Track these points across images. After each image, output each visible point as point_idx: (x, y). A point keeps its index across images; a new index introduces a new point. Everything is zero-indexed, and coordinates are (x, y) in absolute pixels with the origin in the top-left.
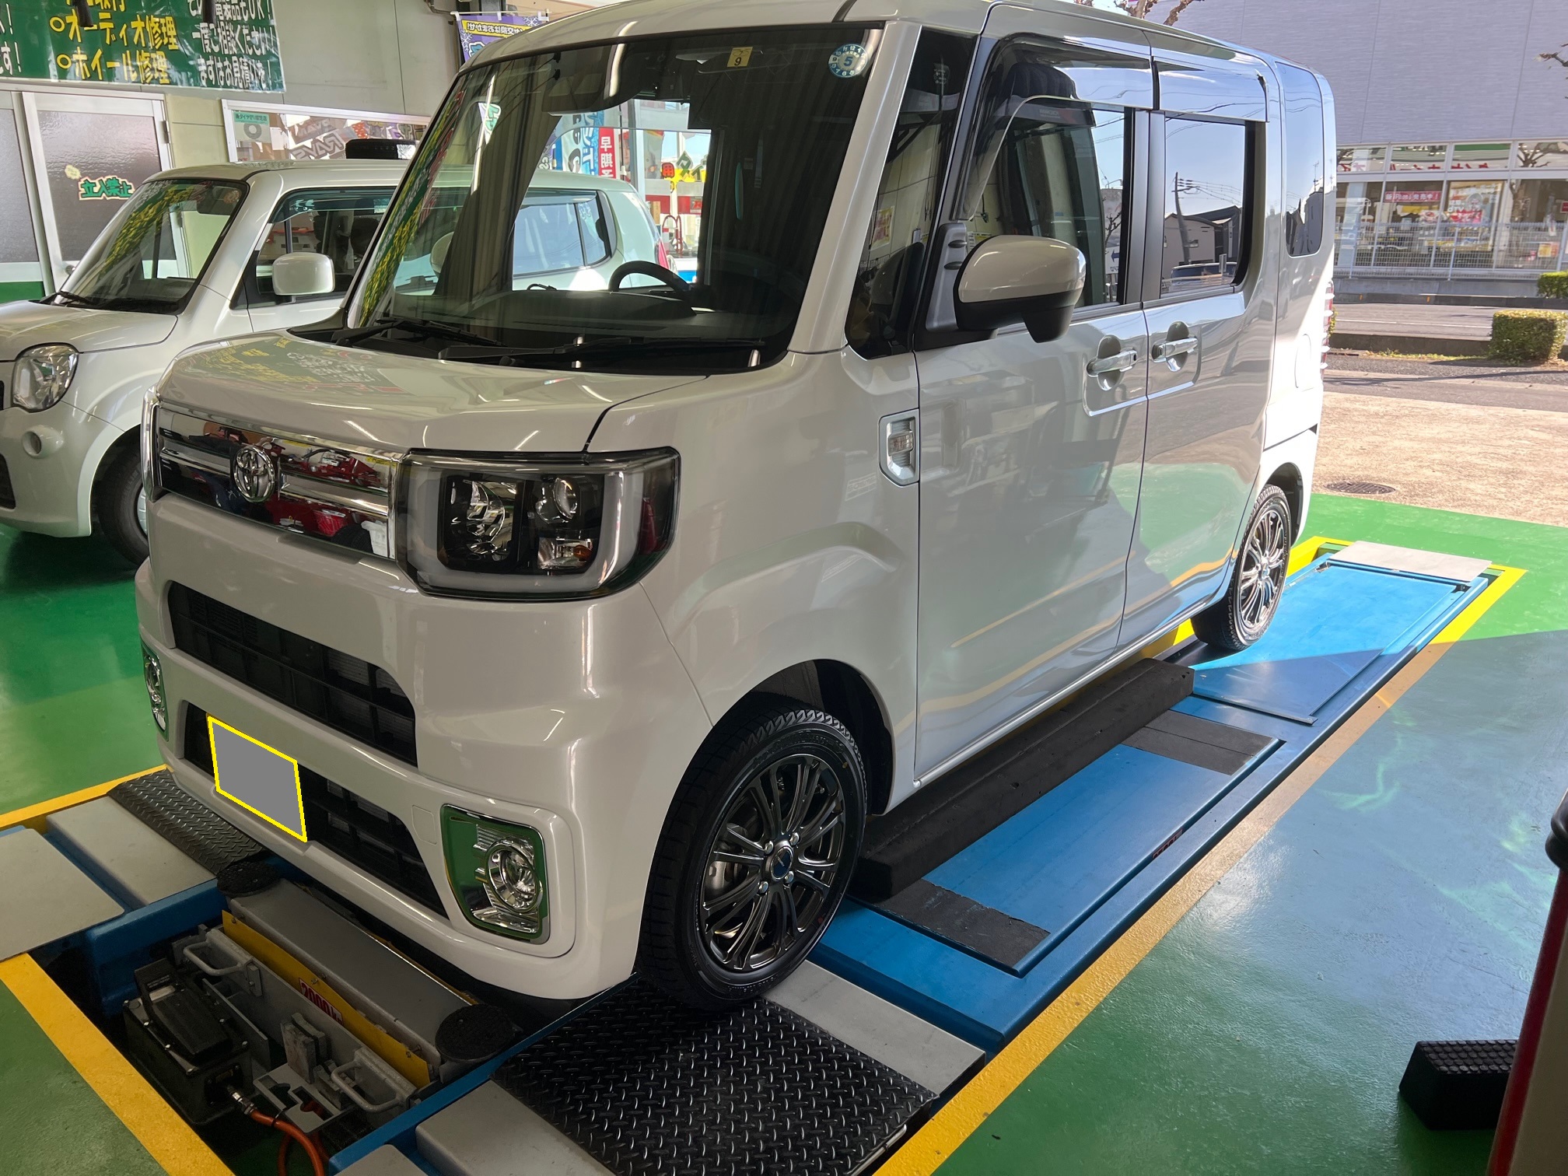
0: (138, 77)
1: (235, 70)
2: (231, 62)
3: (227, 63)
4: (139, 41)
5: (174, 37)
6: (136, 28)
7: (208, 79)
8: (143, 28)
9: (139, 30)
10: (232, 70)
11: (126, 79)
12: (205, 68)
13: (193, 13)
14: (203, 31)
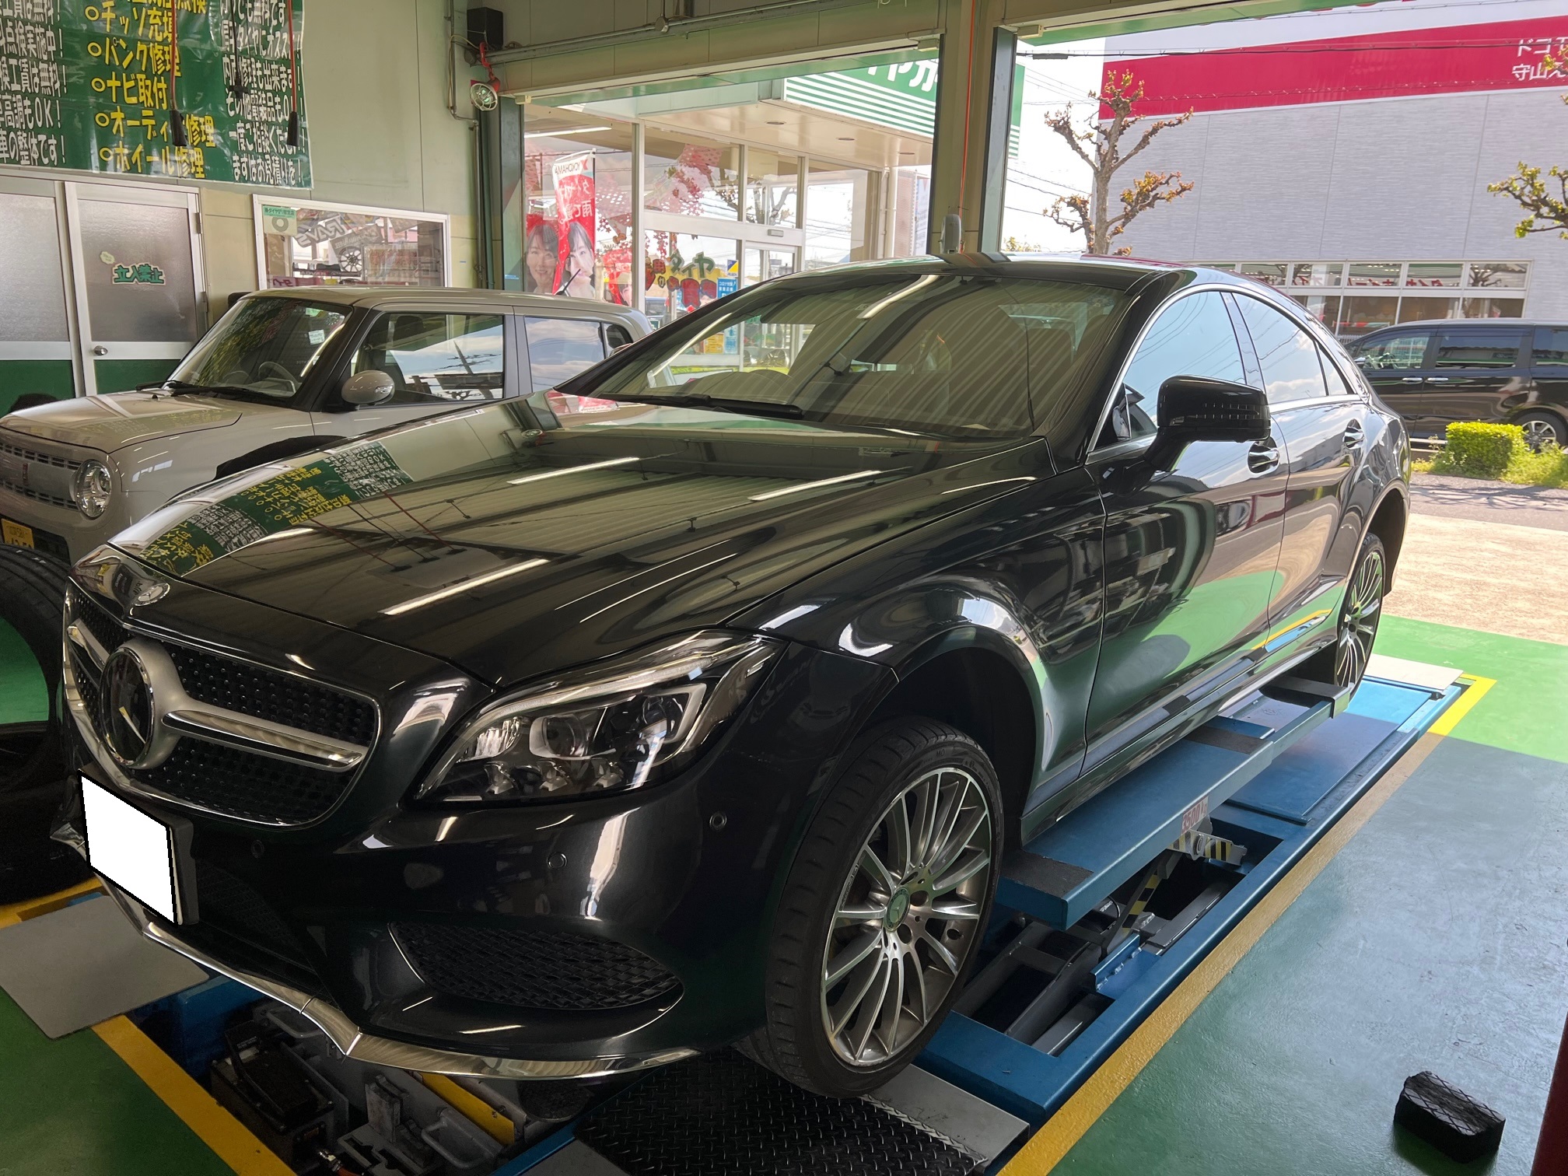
0: (176, 171)
1: (267, 167)
2: (265, 160)
3: (259, 161)
5: (212, 135)
7: (242, 174)
10: (264, 168)
11: (164, 172)
12: (239, 164)
13: (232, 113)
14: (239, 131)
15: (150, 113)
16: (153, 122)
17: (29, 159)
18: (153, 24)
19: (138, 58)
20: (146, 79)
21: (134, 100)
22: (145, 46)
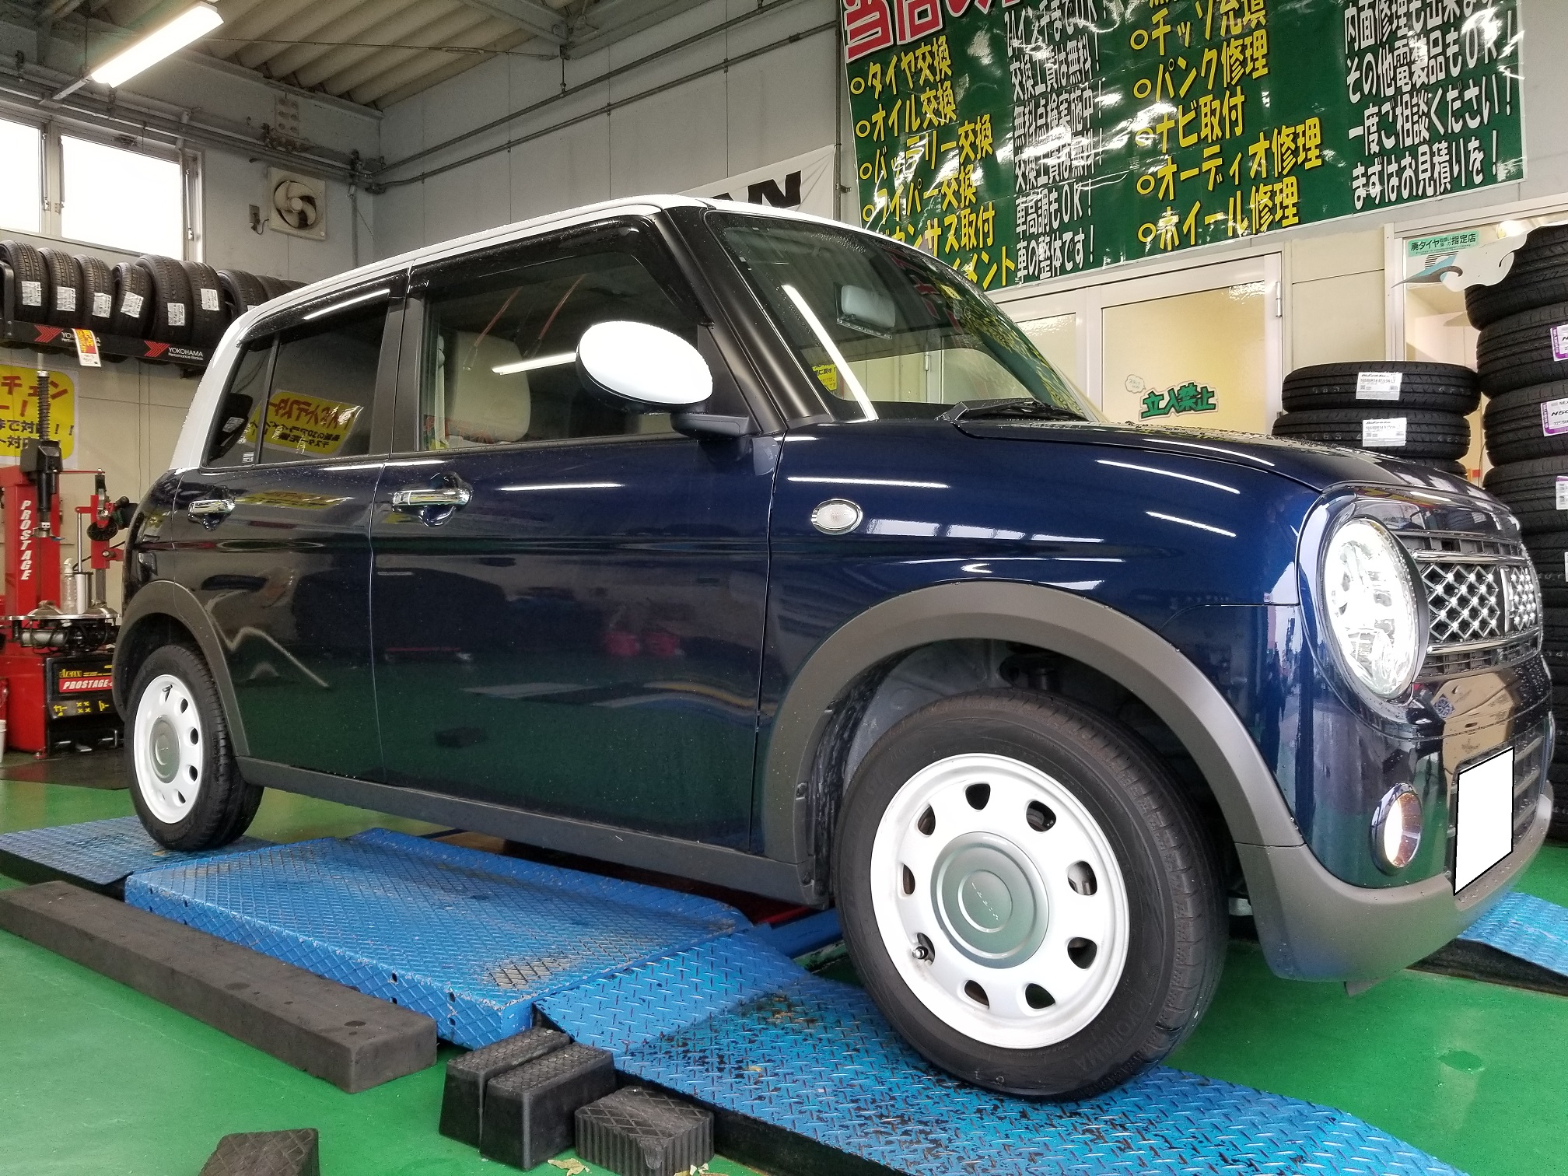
0: (1250, 226)
1: (1421, 168)
2: (1415, 157)
3: (1404, 163)
4: (1259, 170)
5: (1316, 147)
6: (1255, 154)
7: (1368, 195)
8: (1266, 150)
9: (1261, 154)
10: (1416, 172)
11: (1230, 234)
12: (1363, 180)
13: (1355, 98)
14: (1368, 123)
15: (1216, 149)
16: (1219, 161)
17: (1051, 268)
18: (1227, 13)
19: (1203, 75)
20: (1214, 100)
21: (1193, 139)
22: (1214, 51)
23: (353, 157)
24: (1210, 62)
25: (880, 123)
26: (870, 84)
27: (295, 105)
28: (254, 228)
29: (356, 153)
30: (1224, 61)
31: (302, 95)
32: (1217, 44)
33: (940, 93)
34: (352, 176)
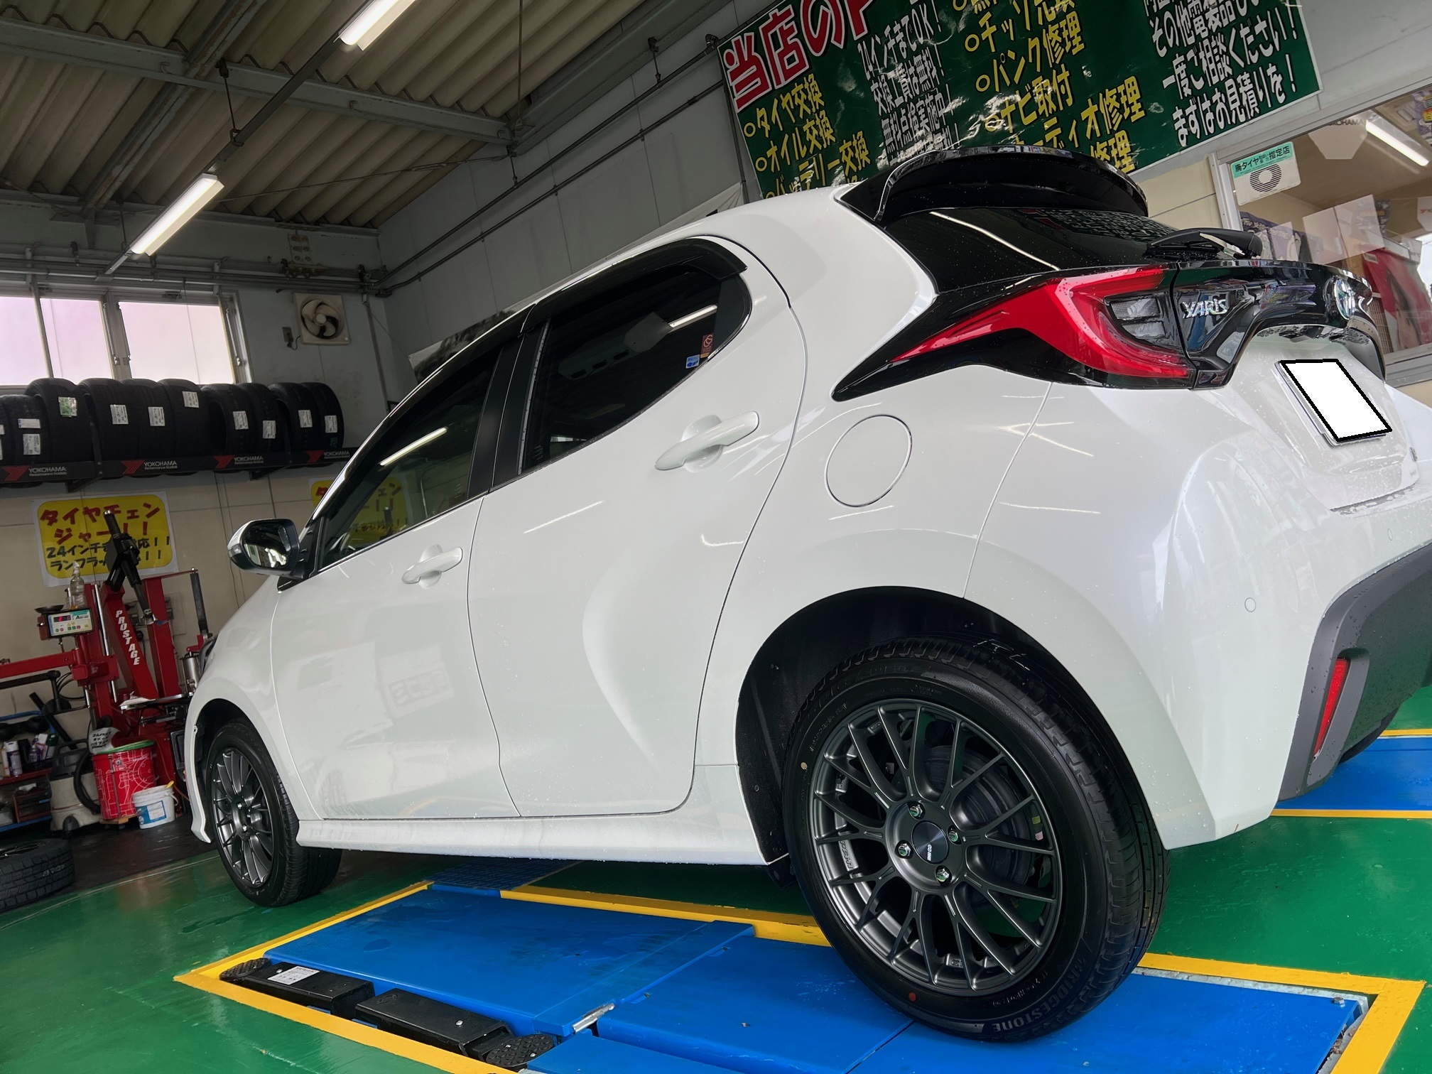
1: (1231, 99)
2: (1223, 91)
3: (1216, 97)
4: (1093, 131)
5: (1138, 101)
6: (1087, 118)
7: (1189, 132)
8: (1095, 113)
9: (1092, 117)
10: (1227, 104)
12: (1183, 121)
13: (1162, 53)
14: (1177, 71)
15: (1054, 121)
16: (1058, 131)
19: (1030, 61)
20: (1044, 80)
21: (1033, 116)
22: (1036, 40)
23: (360, 271)
24: (1035, 47)
25: (774, 156)
26: (759, 126)
27: (305, 239)
28: (289, 345)
29: (361, 267)
30: (1046, 46)
31: (308, 229)
32: (1037, 32)
33: (818, 122)
34: (362, 287)
